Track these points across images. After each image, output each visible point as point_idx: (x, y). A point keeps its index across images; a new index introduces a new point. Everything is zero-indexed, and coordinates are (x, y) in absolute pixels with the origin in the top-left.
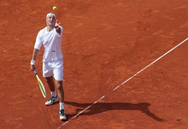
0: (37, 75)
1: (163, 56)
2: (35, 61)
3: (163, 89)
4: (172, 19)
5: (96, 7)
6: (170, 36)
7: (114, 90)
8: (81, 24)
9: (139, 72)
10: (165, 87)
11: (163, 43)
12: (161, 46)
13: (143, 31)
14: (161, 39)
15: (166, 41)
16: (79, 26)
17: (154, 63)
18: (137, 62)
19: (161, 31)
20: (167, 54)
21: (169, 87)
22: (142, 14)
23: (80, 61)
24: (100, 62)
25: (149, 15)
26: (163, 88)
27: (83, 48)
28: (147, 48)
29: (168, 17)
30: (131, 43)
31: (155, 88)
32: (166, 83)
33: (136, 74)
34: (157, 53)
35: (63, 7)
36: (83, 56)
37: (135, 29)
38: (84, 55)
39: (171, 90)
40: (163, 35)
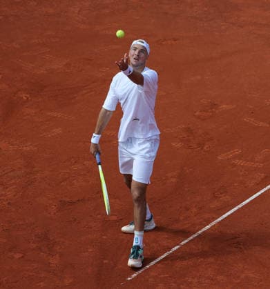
0: (100, 166)
1: (240, 206)
2: (100, 136)
3: (239, 281)
4: (261, 124)
5: (93, 93)
6: (257, 162)
7: (129, 279)
8: (58, 131)
9: (186, 241)
10: (243, 276)
11: (241, 178)
12: (235, 184)
13: (197, 150)
14: (235, 169)
15: (247, 173)
16: (53, 134)
17: (220, 222)
18: (181, 218)
19: (237, 152)
20: (248, 203)
21: (251, 275)
22: (195, 112)
23: (55, 214)
24: (99, 216)
25: (211, 114)
26: (239, 277)
27: (63, 183)
28: (204, 187)
29: (252, 120)
30: (169, 175)
31: (220, 278)
32: (246, 267)
33: (178, 245)
34: (226, 200)
35: (20, 92)
36: (61, 201)
37: (179, 145)
38: (64, 199)
39: (256, 284)
40: (240, 159)
